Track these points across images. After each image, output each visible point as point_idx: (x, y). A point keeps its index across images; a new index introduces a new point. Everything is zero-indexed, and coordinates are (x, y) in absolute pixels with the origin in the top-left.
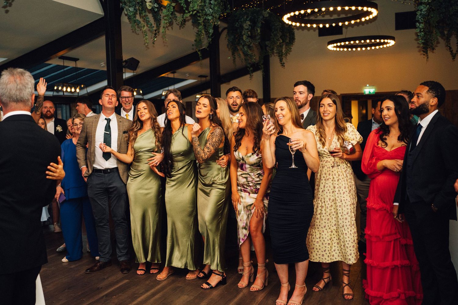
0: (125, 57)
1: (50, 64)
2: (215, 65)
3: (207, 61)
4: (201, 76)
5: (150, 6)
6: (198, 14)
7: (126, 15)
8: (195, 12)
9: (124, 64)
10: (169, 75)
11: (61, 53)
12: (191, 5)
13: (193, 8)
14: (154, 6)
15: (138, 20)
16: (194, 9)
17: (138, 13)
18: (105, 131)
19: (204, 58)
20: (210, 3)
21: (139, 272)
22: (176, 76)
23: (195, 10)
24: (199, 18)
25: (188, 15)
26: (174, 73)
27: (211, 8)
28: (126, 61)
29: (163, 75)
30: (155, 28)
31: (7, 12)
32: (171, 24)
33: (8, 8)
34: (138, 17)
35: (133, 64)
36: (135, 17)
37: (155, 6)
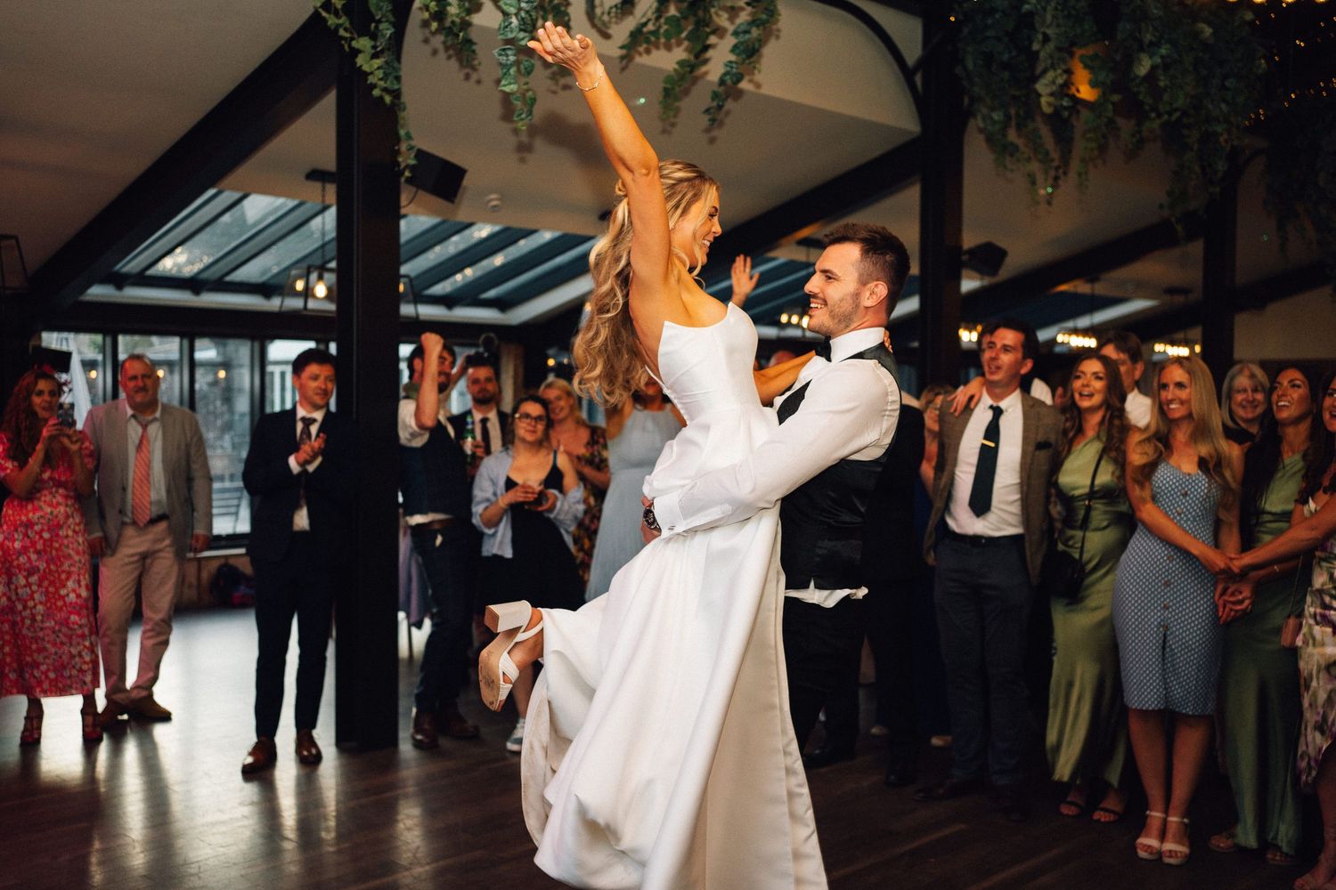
0: (969, 240)
1: (773, 259)
2: (1218, 260)
3: (1197, 248)
4: (1171, 291)
5: (1049, 104)
6: (1185, 120)
7: (981, 131)
8: (1177, 115)
9: (965, 258)
10: (1081, 287)
11: (806, 232)
12: (1166, 97)
13: (1171, 104)
14: (1062, 105)
15: (1012, 144)
16: (1175, 106)
17: (1013, 123)
18: (986, 438)
19: (1190, 238)
20: (1224, 88)
21: (1066, 810)
22: (1100, 289)
23: (1176, 110)
24: (1185, 132)
25: (1156, 125)
26: (1093, 280)
27: (1224, 101)
28: (971, 252)
29: (1063, 288)
30: (1056, 163)
31: (712, 141)
32: (1102, 149)
33: (715, 133)
34: (1012, 135)
35: (989, 257)
36: (1005, 136)
37: (1065, 104)
